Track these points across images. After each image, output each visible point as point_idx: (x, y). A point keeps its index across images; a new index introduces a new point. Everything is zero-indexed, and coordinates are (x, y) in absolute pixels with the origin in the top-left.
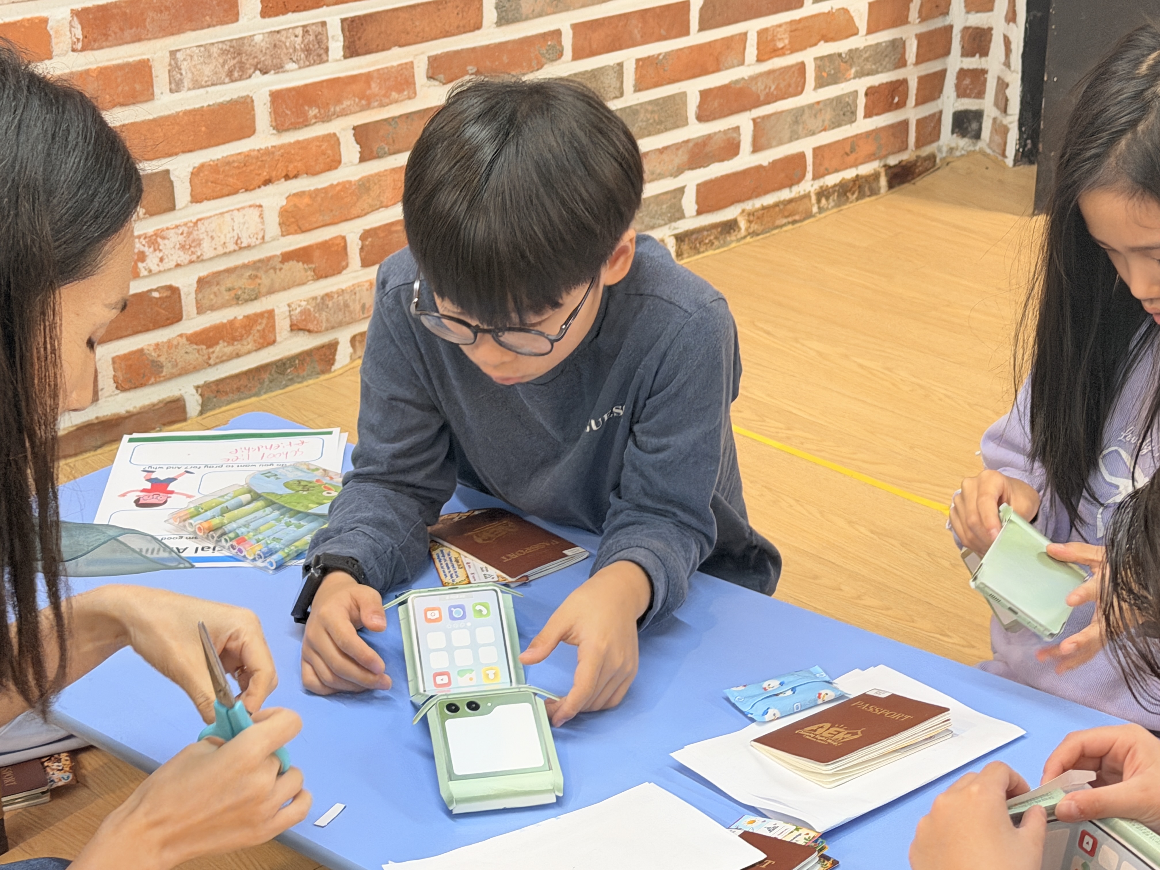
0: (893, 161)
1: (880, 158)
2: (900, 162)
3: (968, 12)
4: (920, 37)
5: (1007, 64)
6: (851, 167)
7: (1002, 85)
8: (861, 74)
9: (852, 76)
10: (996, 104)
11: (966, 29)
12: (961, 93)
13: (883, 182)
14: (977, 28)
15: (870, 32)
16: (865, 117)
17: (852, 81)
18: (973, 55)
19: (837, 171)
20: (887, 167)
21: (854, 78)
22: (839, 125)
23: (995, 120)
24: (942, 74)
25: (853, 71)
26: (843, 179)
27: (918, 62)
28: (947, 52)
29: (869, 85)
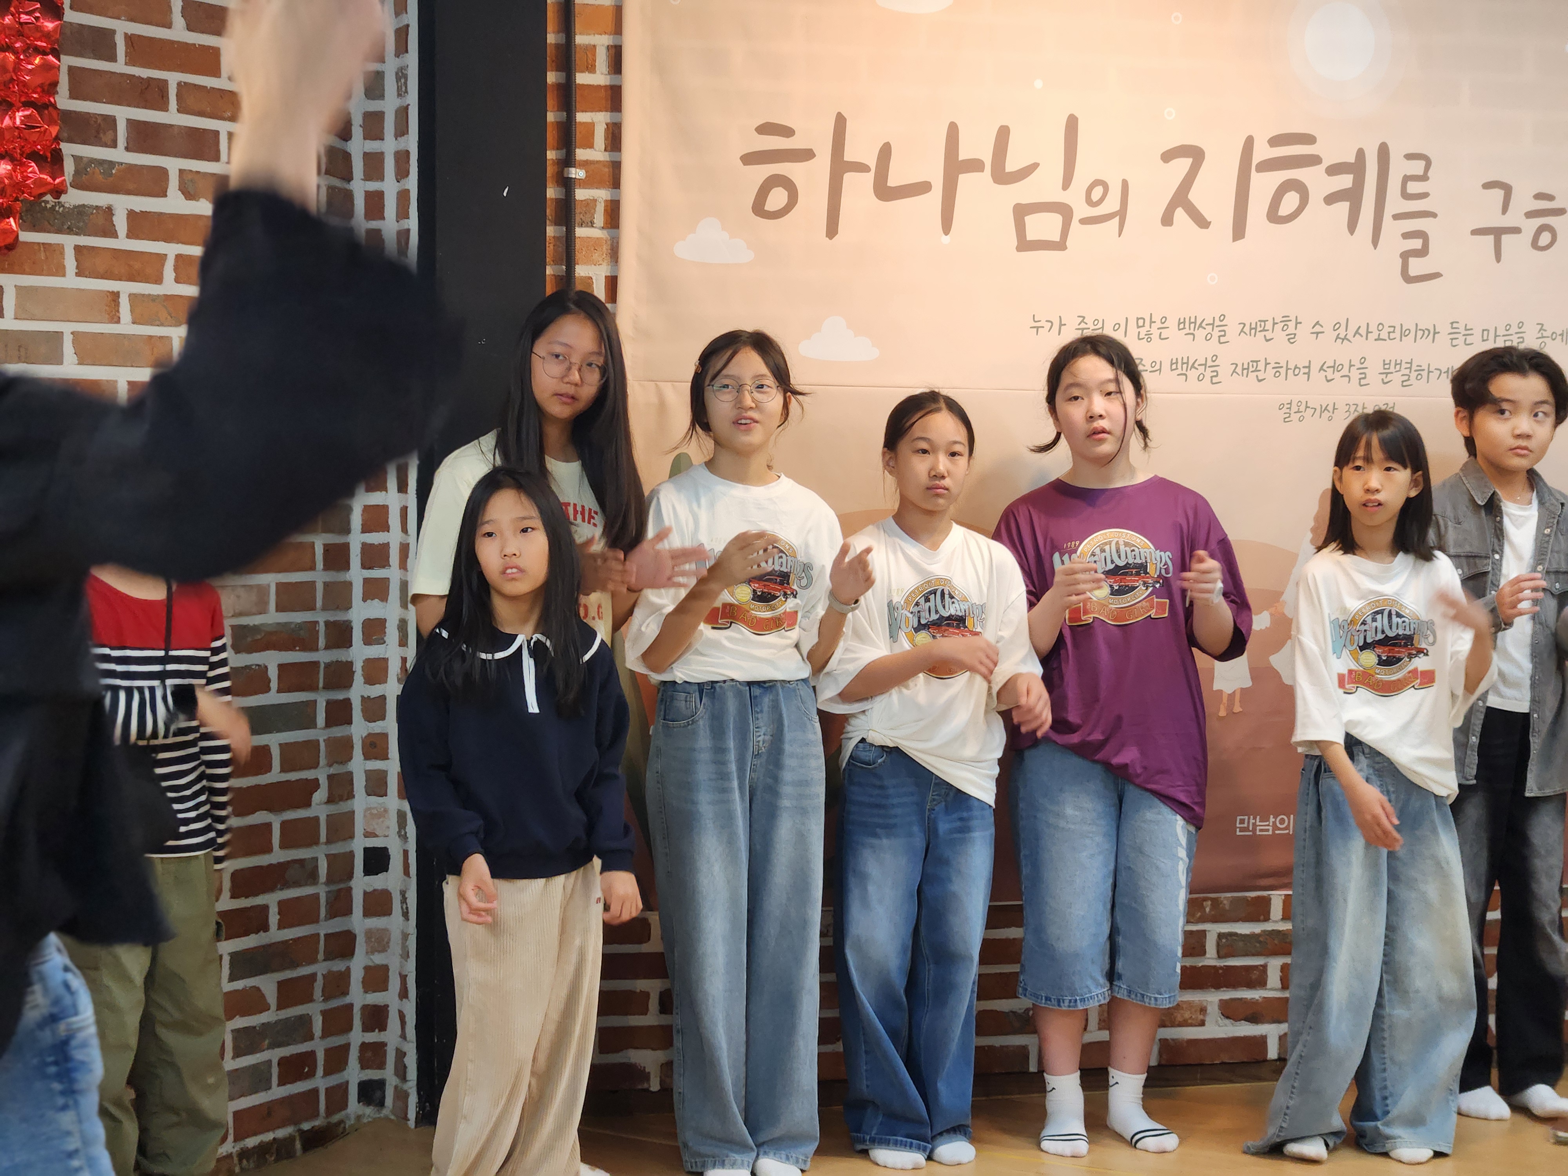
0: (306, 1126)
1: (296, 1123)
2: (313, 1127)
3: (366, 992)
4: (324, 1013)
5: (403, 1036)
6: (268, 1131)
7: (401, 1055)
8: (273, 1046)
9: (266, 1047)
10: (397, 1073)
11: (365, 1008)
12: (364, 1064)
13: (298, 1145)
14: (375, 1006)
15: (280, 1007)
16: (279, 1085)
17: (266, 1051)
18: (373, 1031)
19: (255, 1134)
20: (302, 1132)
21: (268, 1049)
22: (256, 1092)
23: (396, 1087)
24: (346, 1047)
25: (267, 1042)
26: (262, 1142)
27: (324, 1036)
28: (349, 1028)
29: (282, 1055)
